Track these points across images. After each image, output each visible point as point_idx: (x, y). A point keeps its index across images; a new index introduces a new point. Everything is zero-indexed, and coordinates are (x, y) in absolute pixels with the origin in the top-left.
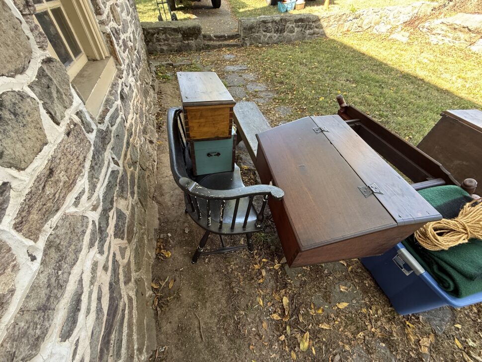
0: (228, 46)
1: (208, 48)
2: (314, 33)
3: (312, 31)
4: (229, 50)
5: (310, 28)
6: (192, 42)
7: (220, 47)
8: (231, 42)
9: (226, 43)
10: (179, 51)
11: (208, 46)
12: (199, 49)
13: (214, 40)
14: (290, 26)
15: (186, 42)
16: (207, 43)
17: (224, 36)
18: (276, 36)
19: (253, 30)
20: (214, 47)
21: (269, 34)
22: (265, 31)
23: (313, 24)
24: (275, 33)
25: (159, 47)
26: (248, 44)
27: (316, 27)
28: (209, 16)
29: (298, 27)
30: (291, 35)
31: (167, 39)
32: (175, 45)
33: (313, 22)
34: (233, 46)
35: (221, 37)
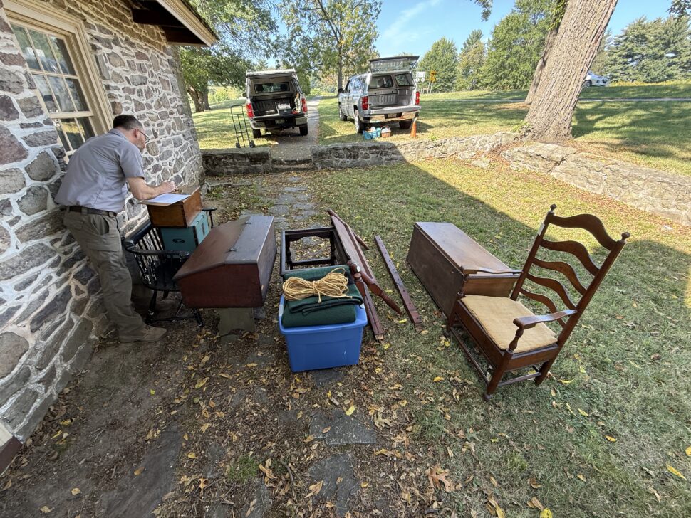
0: (298, 169)
1: (276, 171)
2: (391, 159)
3: (389, 157)
4: (297, 173)
5: (386, 154)
6: (260, 166)
7: (288, 170)
8: (303, 166)
9: (297, 166)
10: (246, 173)
11: (277, 169)
12: (267, 172)
13: (284, 164)
14: (364, 152)
15: (254, 166)
16: (276, 166)
17: (296, 161)
18: (349, 161)
19: (324, 156)
20: (283, 170)
21: (341, 160)
22: (336, 157)
23: (389, 151)
24: (347, 158)
25: (226, 170)
26: (320, 168)
27: (394, 154)
28: (291, 142)
29: (373, 153)
30: (366, 160)
31: (235, 163)
32: (242, 168)
33: (389, 149)
34: (304, 169)
35: (292, 161)
